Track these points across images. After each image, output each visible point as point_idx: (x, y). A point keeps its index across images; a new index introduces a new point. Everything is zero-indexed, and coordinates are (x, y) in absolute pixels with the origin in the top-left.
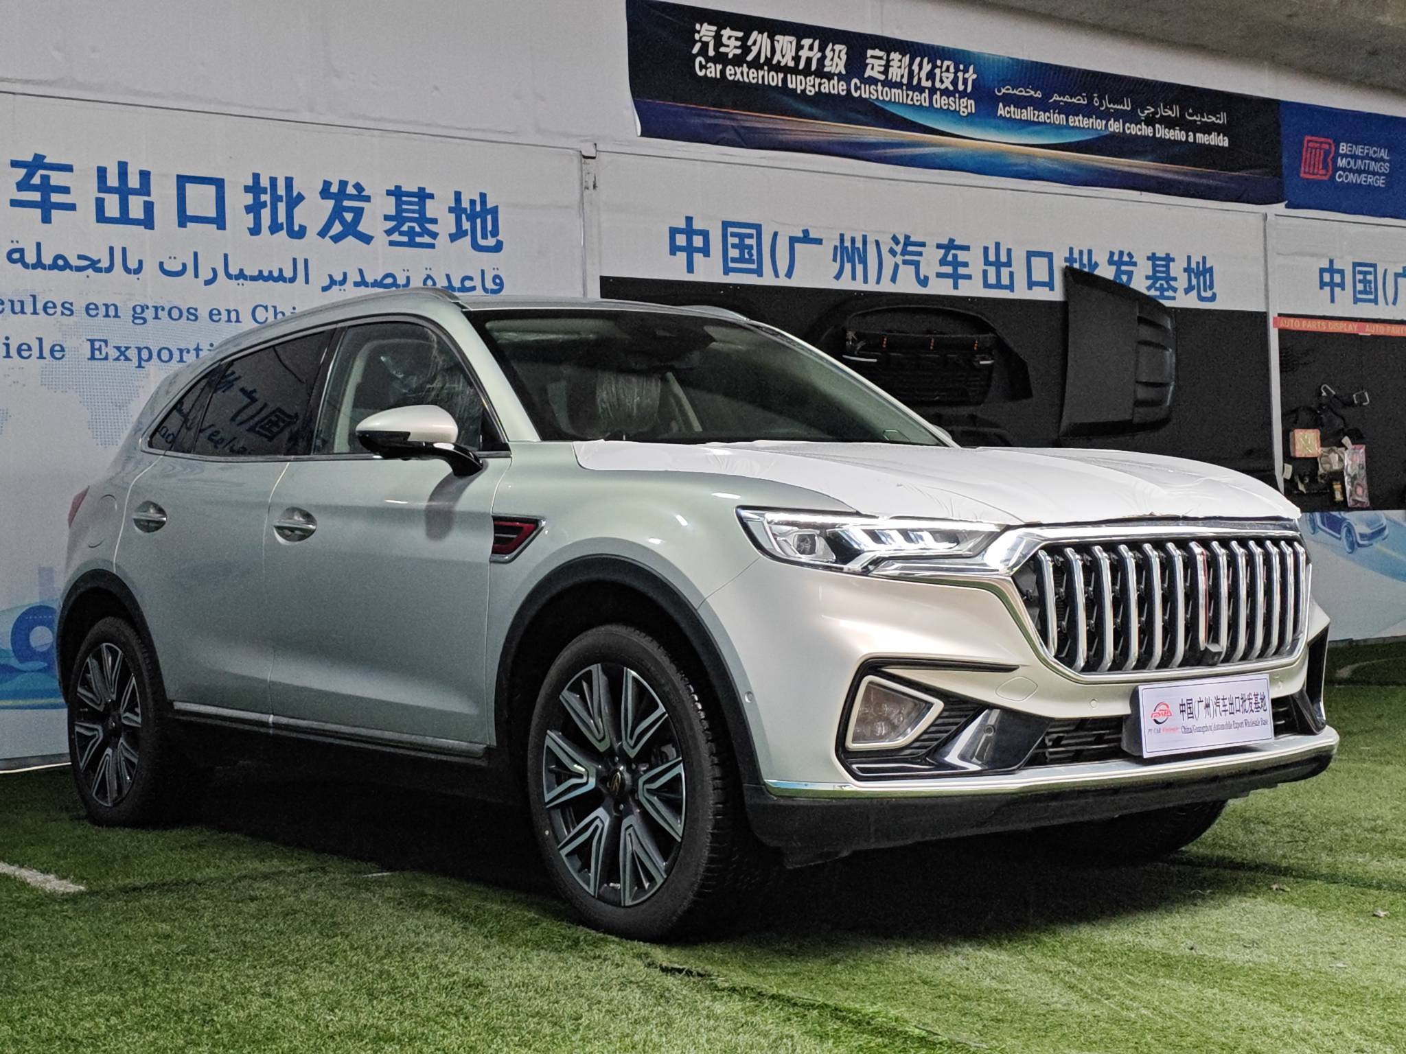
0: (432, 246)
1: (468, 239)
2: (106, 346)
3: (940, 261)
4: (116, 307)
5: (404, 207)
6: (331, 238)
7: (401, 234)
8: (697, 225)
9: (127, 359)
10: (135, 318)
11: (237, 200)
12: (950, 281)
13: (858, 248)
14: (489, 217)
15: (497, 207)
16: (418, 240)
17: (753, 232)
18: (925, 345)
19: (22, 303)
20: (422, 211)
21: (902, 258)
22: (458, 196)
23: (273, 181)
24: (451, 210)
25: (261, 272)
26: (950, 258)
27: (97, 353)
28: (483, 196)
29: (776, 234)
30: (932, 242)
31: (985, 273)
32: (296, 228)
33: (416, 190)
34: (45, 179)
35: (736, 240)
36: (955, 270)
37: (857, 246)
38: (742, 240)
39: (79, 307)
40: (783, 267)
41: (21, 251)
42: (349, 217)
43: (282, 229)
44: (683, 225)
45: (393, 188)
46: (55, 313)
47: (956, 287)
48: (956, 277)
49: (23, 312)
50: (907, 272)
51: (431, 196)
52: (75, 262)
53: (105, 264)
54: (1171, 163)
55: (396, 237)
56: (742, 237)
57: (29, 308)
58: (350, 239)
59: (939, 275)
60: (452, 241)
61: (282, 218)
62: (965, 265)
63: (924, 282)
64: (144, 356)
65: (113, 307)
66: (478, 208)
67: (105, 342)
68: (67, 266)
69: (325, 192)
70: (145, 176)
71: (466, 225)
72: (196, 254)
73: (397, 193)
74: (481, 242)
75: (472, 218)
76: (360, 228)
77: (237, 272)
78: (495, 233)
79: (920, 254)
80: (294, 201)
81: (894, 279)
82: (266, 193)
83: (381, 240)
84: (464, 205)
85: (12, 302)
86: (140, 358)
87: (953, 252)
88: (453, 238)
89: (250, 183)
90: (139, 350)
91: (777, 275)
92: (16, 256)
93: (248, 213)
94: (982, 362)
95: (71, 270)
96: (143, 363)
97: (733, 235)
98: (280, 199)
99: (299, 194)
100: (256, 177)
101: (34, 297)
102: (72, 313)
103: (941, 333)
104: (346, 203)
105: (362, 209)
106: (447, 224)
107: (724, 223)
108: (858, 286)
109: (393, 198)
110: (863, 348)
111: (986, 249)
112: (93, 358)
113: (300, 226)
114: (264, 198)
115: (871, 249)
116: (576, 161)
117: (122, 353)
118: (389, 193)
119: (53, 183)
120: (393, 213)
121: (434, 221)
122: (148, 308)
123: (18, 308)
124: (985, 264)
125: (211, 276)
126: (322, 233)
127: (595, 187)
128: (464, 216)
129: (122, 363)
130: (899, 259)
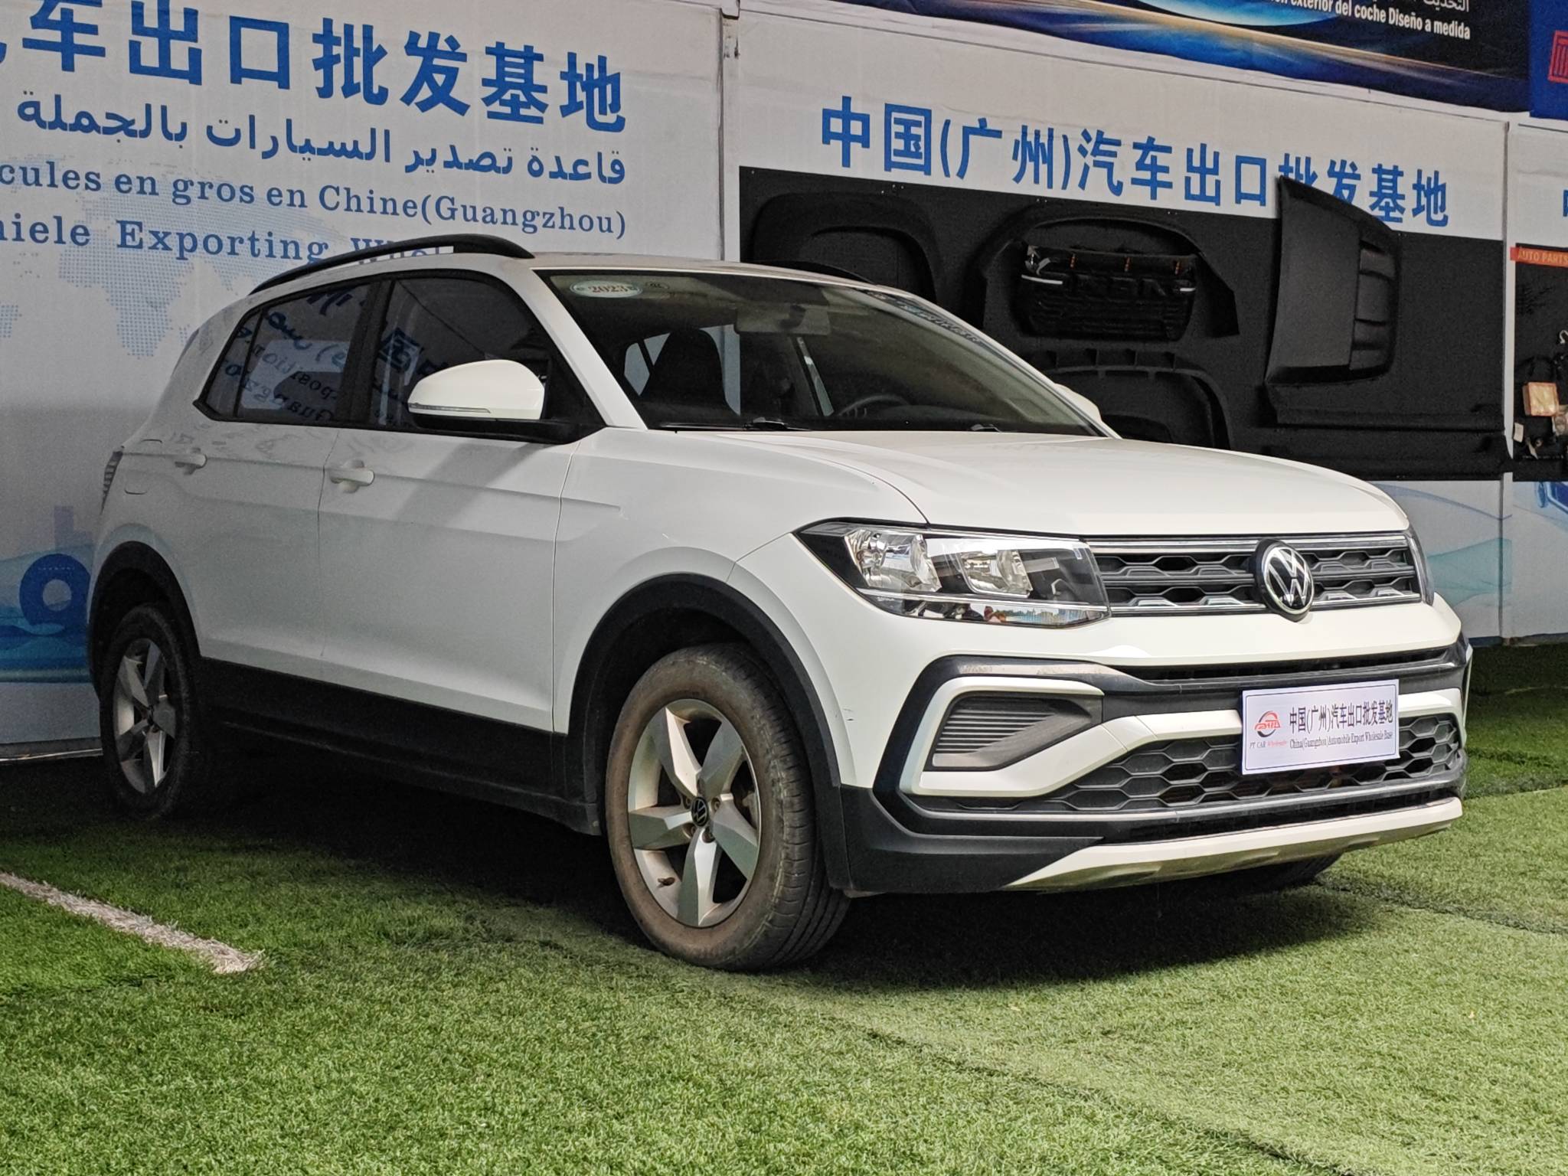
0: (539, 120)
1: (583, 113)
2: (141, 230)
3: (1137, 164)
4: (153, 181)
5: (507, 69)
6: (417, 104)
7: (503, 103)
8: (856, 108)
9: (166, 248)
10: (176, 196)
11: (304, 52)
12: (1148, 189)
13: (1043, 145)
14: (609, 88)
15: (619, 74)
16: (523, 112)
17: (921, 118)
18: (1118, 267)
19: (36, 171)
20: (528, 75)
21: (1093, 158)
22: (572, 58)
23: (349, 29)
24: (563, 76)
25: (331, 144)
26: (1148, 161)
27: (129, 238)
28: (602, 60)
29: (947, 123)
30: (1128, 141)
31: (1188, 180)
32: (376, 91)
33: (522, 49)
34: (67, 14)
35: (901, 129)
36: (1154, 175)
37: (1041, 141)
38: (907, 129)
39: (107, 179)
40: (954, 165)
41: (36, 105)
42: (440, 79)
43: (359, 91)
44: (838, 106)
45: (494, 46)
46: (78, 185)
47: (1154, 196)
48: (1154, 185)
49: (37, 183)
50: (1098, 175)
51: (540, 58)
52: (102, 121)
53: (140, 125)
54: (1406, 56)
55: (496, 107)
56: (908, 124)
57: (45, 179)
58: (441, 106)
59: (1135, 181)
60: (564, 115)
61: (358, 77)
62: (1166, 170)
63: (1117, 189)
64: (188, 244)
65: (149, 182)
66: (596, 75)
67: (140, 224)
68: (93, 126)
69: (412, 47)
70: (191, 15)
71: (581, 96)
72: (252, 118)
73: (499, 52)
74: (599, 118)
75: (588, 88)
76: (454, 94)
77: (302, 143)
78: (616, 106)
79: (1114, 154)
80: (374, 56)
81: (1082, 185)
82: (339, 45)
83: (478, 110)
84: (578, 71)
85: (24, 170)
86: (182, 248)
87: (1152, 153)
88: (566, 111)
89: (321, 32)
90: (182, 237)
91: (947, 174)
92: (30, 111)
93: (317, 68)
94: (1183, 290)
95: (99, 132)
96: (186, 254)
97: (898, 121)
98: (356, 52)
99: (380, 47)
100: (328, 23)
101: (52, 165)
102: (99, 185)
103: (1136, 252)
104: (437, 62)
105: (456, 70)
106: (557, 93)
107: (887, 105)
108: (1041, 190)
109: (494, 58)
110: (1047, 268)
111: (1190, 151)
112: (123, 245)
113: (380, 88)
114: (338, 50)
115: (1058, 145)
116: (714, 20)
117: (161, 241)
118: (489, 51)
119: (77, 19)
120: (494, 78)
121: (543, 89)
122: (192, 184)
123: (31, 177)
124: (1188, 171)
125: (269, 146)
126: (407, 99)
127: (736, 54)
128: (578, 85)
129: (160, 253)
130: (1090, 160)
